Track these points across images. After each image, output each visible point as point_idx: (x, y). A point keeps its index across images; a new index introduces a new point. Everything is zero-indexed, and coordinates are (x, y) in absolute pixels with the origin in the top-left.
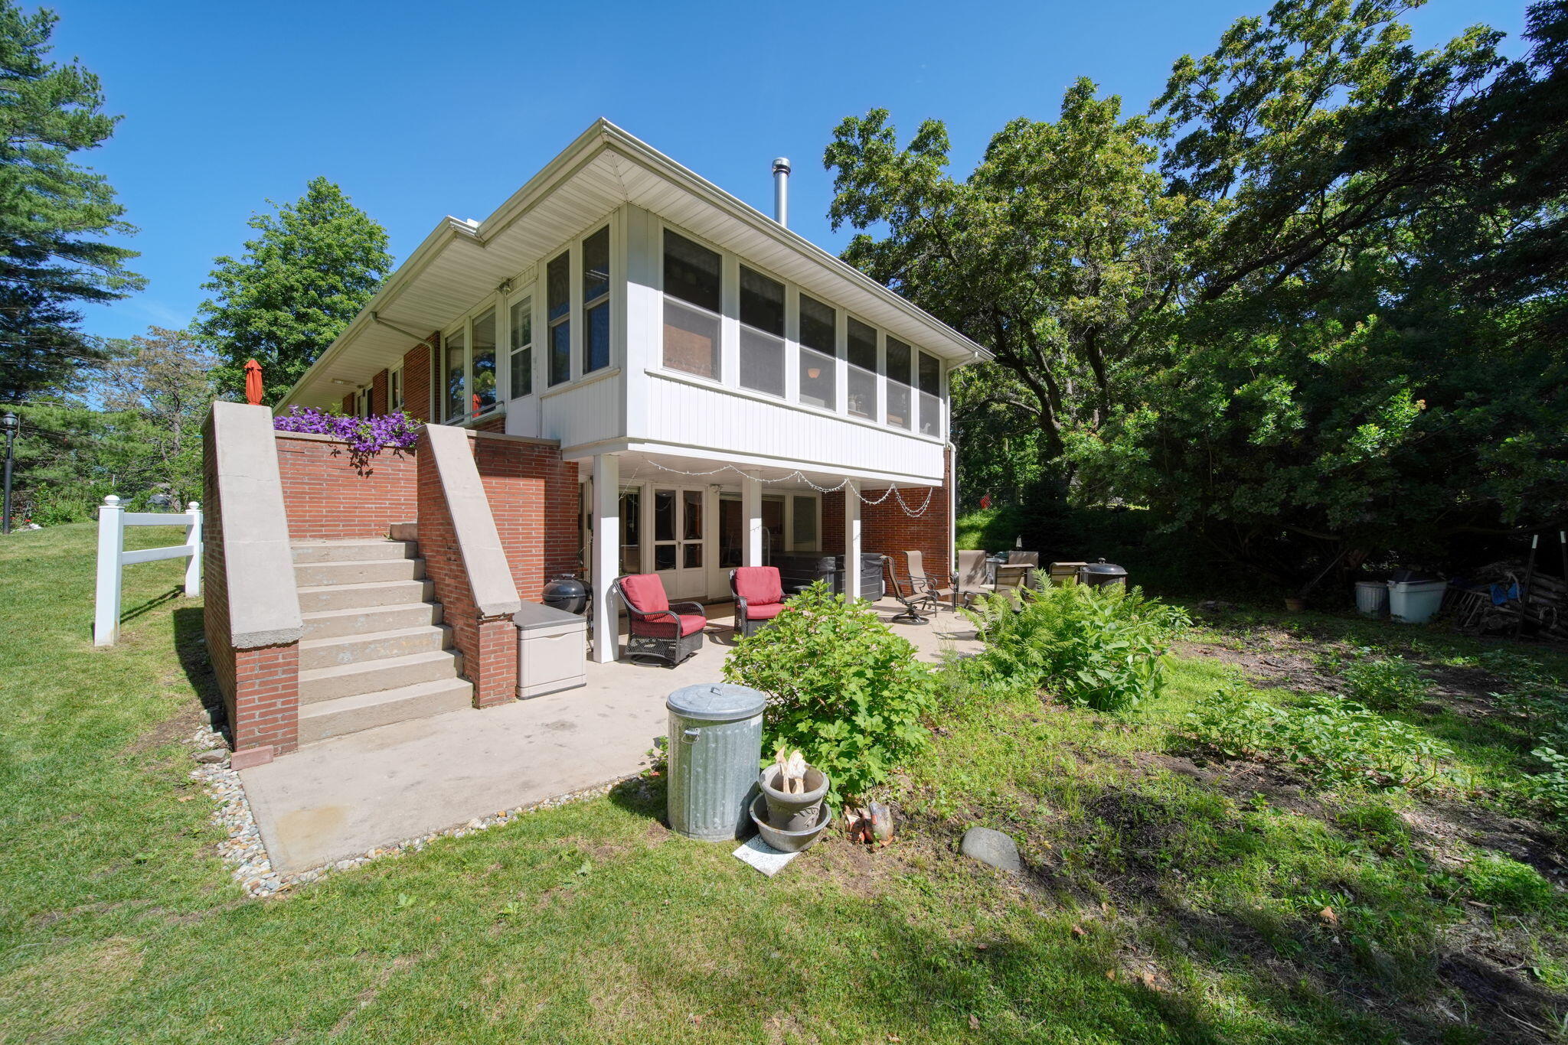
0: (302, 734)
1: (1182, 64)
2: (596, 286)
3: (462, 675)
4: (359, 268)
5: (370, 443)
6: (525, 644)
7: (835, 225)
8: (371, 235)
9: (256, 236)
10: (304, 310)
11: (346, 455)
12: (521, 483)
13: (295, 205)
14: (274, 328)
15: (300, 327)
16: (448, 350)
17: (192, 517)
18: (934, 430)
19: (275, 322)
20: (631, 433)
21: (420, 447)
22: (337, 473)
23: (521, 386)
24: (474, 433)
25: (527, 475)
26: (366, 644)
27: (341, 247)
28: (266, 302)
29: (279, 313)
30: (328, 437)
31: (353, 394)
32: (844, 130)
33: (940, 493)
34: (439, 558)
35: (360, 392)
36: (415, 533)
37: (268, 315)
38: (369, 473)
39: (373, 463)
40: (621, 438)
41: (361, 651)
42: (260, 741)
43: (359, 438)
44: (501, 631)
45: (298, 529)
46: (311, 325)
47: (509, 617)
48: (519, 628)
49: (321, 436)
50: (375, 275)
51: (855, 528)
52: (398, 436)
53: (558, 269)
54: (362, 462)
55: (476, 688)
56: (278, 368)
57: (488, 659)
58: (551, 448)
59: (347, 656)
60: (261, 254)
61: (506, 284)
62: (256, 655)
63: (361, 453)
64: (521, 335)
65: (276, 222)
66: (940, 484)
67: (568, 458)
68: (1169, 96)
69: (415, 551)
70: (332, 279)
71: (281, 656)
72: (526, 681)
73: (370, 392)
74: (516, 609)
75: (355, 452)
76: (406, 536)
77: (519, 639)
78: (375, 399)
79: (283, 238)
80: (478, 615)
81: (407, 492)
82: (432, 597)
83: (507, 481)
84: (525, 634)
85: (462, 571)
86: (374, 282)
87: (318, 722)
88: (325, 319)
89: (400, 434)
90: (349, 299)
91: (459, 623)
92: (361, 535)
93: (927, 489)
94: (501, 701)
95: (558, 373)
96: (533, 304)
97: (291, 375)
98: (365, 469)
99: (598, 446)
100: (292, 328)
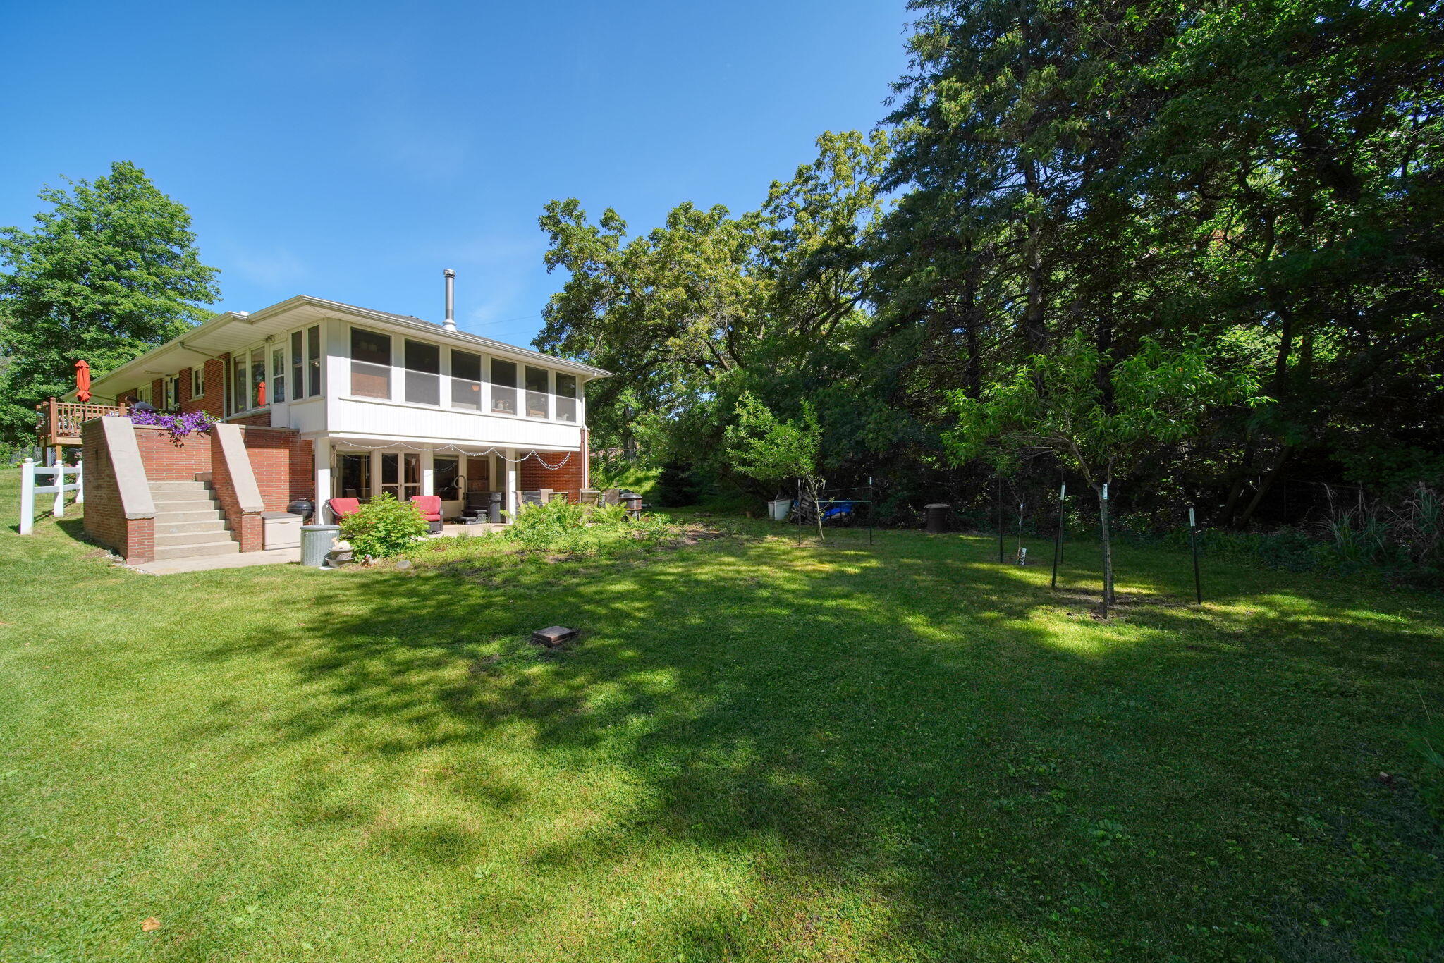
0: (156, 557)
1: (773, 186)
2: (314, 354)
3: (234, 540)
4: (161, 247)
5: (182, 430)
6: (267, 527)
7: (550, 269)
8: (172, 216)
9: (48, 208)
10: (100, 282)
11: (167, 436)
12: (274, 451)
13: (93, 183)
14: (69, 299)
15: (97, 297)
16: (236, 364)
17: (58, 470)
18: (572, 417)
19: (69, 293)
20: (330, 429)
21: (213, 432)
22: (162, 445)
23: (278, 399)
24: (244, 426)
25: (278, 447)
26: (184, 526)
27: (143, 226)
28: (58, 273)
29: (75, 285)
30: (156, 427)
31: (161, 380)
32: (551, 208)
33: (576, 457)
34: (224, 489)
35: (168, 379)
36: (210, 477)
37: (61, 285)
38: (182, 445)
39: (184, 440)
40: (325, 432)
41: (182, 528)
42: (138, 556)
43: (176, 427)
44: (253, 519)
45: (150, 475)
46: (108, 297)
47: (259, 513)
48: (264, 519)
49: (152, 426)
50: (176, 250)
51: (512, 476)
52: (200, 425)
53: (297, 337)
54: (177, 440)
55: (241, 544)
56: (71, 333)
57: (246, 531)
58: (293, 433)
59: (174, 530)
60: (54, 229)
61: (269, 338)
62: (136, 522)
63: (177, 436)
64: (278, 368)
65: (71, 196)
66: (578, 450)
67: (304, 438)
68: (768, 204)
69: (210, 486)
70: (132, 255)
71: (146, 523)
72: (268, 541)
73: (177, 381)
74: (262, 509)
75: (173, 434)
76: (206, 479)
77: (264, 524)
78: (181, 387)
79: (78, 214)
80: (241, 512)
81: (206, 455)
82: (219, 507)
83: (265, 450)
84: (267, 521)
85: (234, 493)
86: (175, 256)
87: (163, 552)
88: (124, 291)
89: (201, 424)
90: (149, 274)
91: (233, 517)
92: (177, 479)
93: (566, 453)
94: (253, 549)
95: (298, 394)
96: (285, 351)
97: (86, 340)
98: (179, 443)
99: (318, 433)
100: (86, 298)
